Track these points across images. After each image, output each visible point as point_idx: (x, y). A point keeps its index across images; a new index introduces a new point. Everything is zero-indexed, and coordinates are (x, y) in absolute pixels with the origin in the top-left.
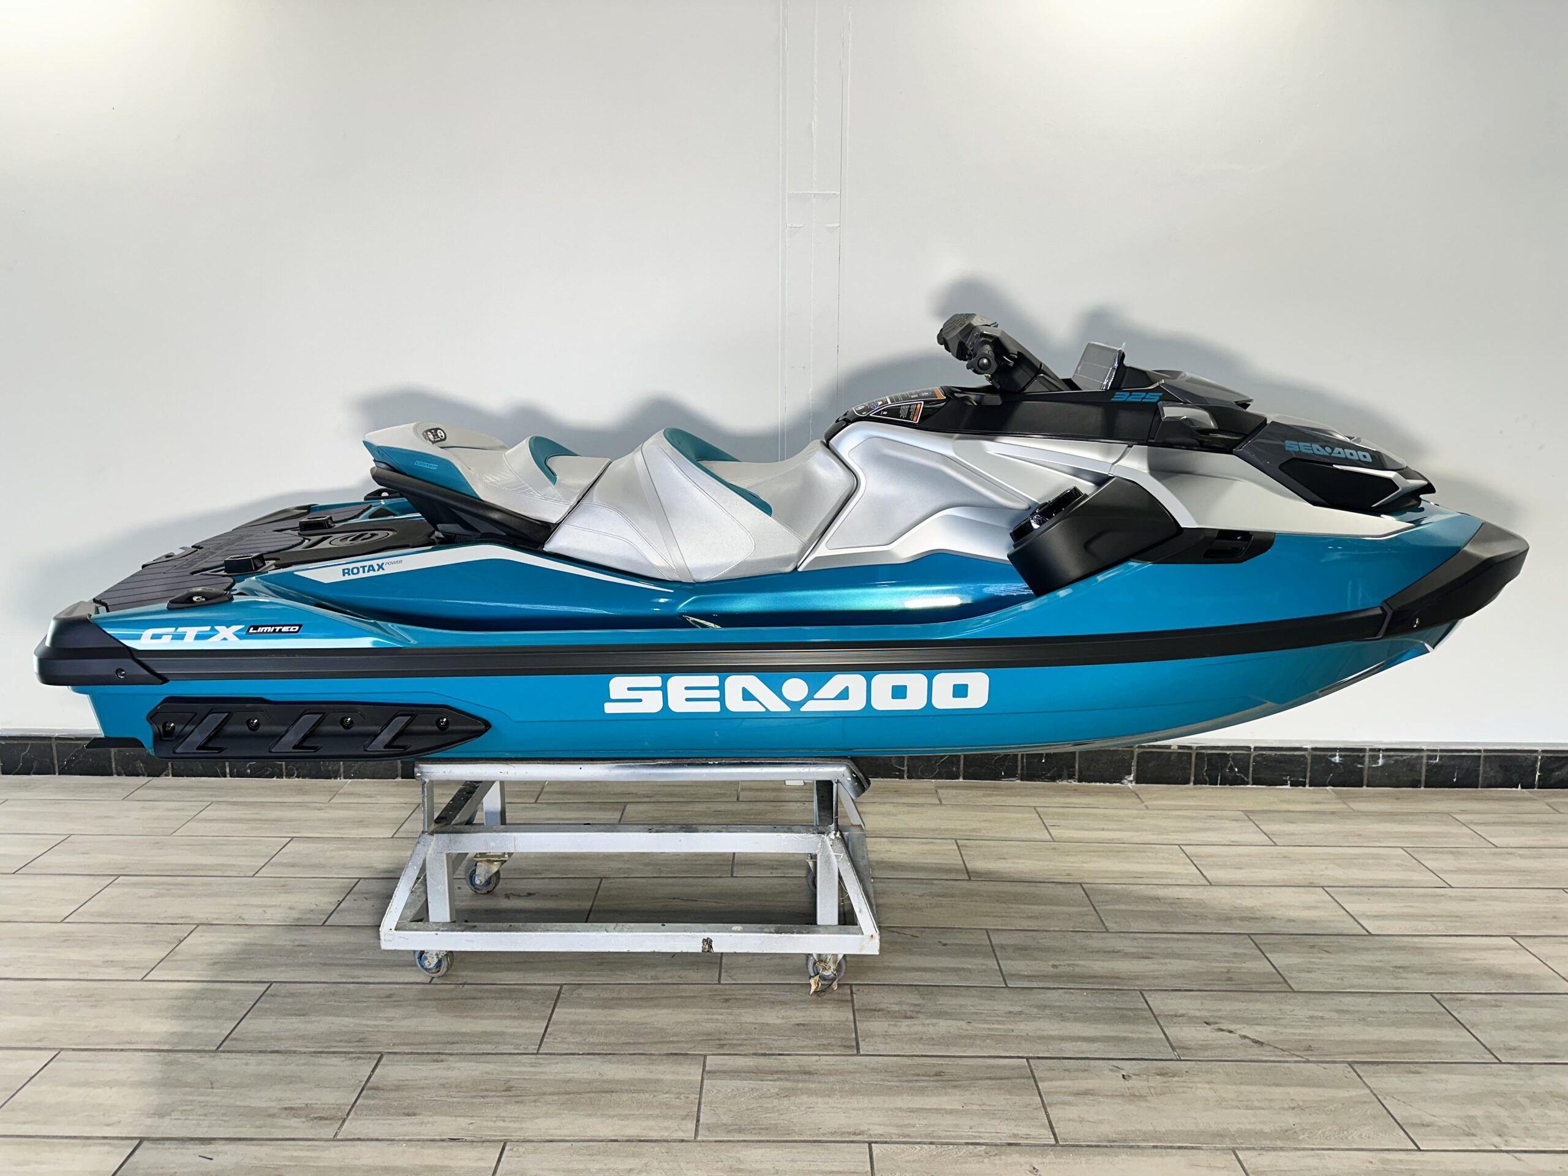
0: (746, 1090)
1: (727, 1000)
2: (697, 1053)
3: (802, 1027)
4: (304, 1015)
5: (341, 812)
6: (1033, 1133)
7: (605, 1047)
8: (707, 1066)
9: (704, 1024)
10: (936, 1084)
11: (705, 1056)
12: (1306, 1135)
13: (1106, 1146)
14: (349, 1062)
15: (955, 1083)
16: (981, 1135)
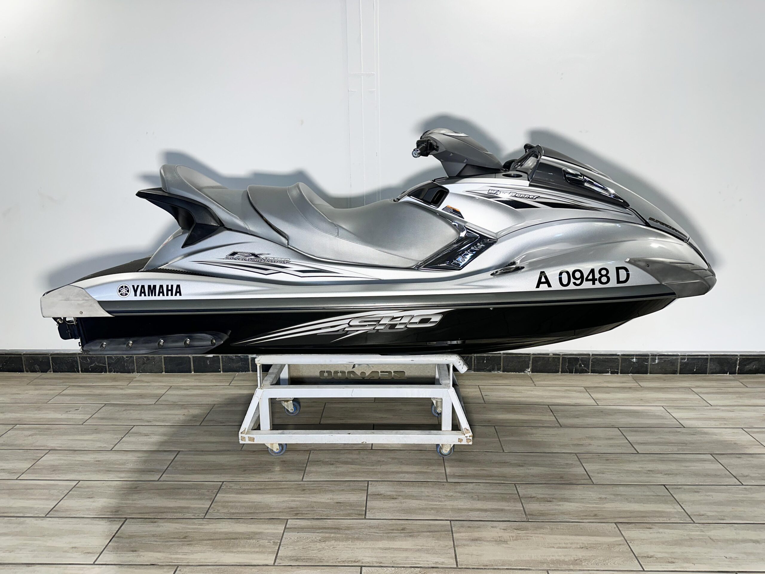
0: (305, 538)
1: (304, 490)
2: (284, 518)
3: (339, 504)
4: (92, 498)
5: (133, 390)
6: (446, 561)
7: (238, 515)
8: (287, 525)
9: (290, 502)
10: (402, 535)
11: (288, 519)
12: (587, 562)
13: (482, 569)
14: (109, 523)
15: (410, 534)
16: (419, 562)
